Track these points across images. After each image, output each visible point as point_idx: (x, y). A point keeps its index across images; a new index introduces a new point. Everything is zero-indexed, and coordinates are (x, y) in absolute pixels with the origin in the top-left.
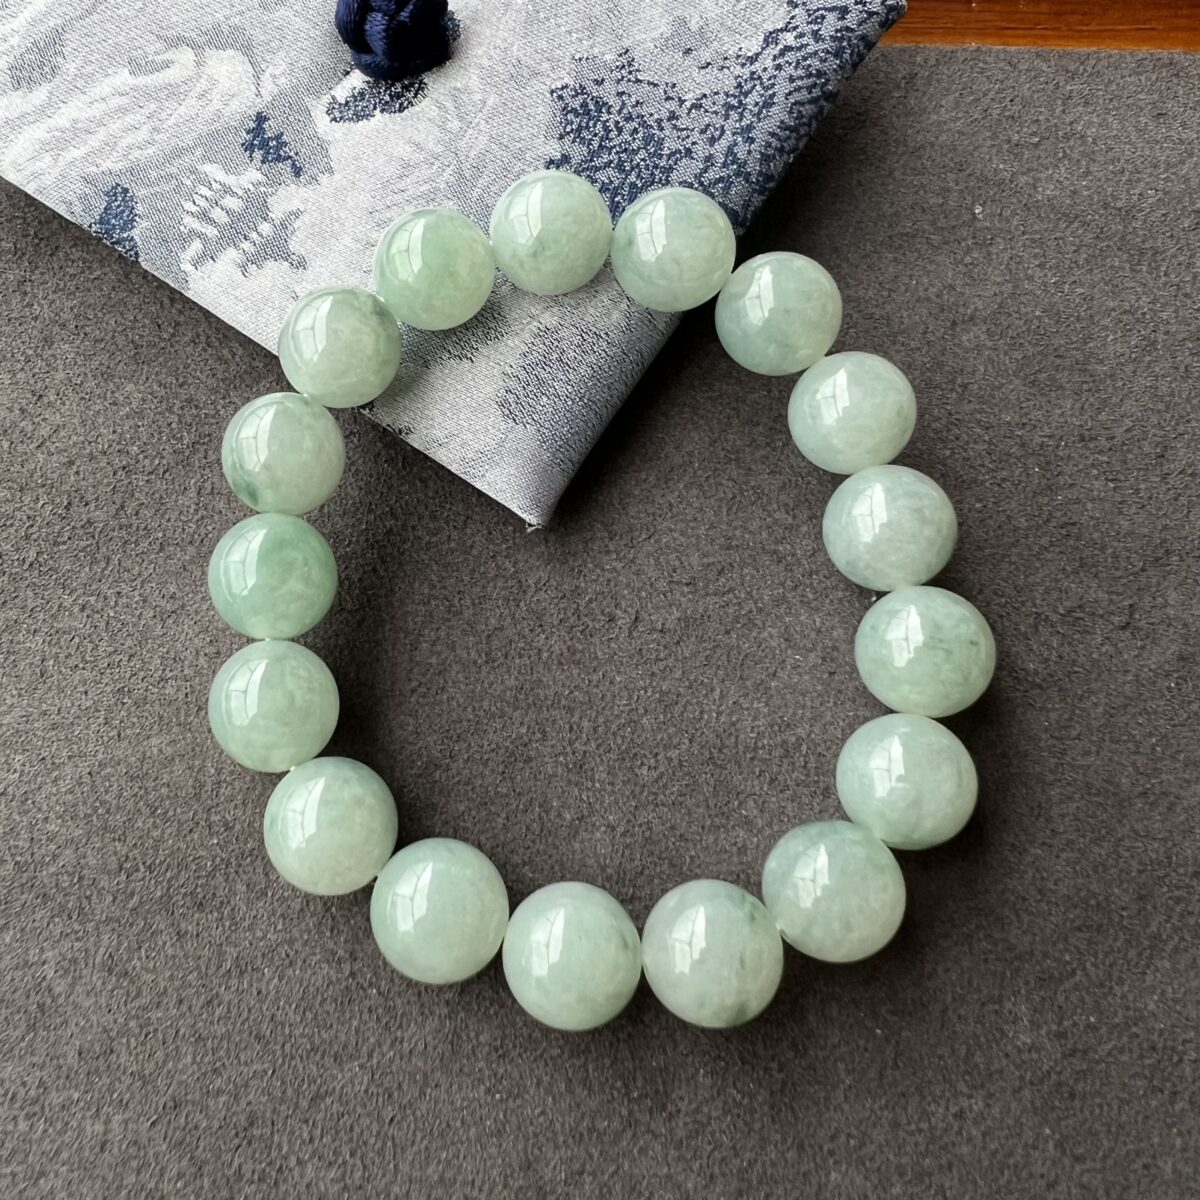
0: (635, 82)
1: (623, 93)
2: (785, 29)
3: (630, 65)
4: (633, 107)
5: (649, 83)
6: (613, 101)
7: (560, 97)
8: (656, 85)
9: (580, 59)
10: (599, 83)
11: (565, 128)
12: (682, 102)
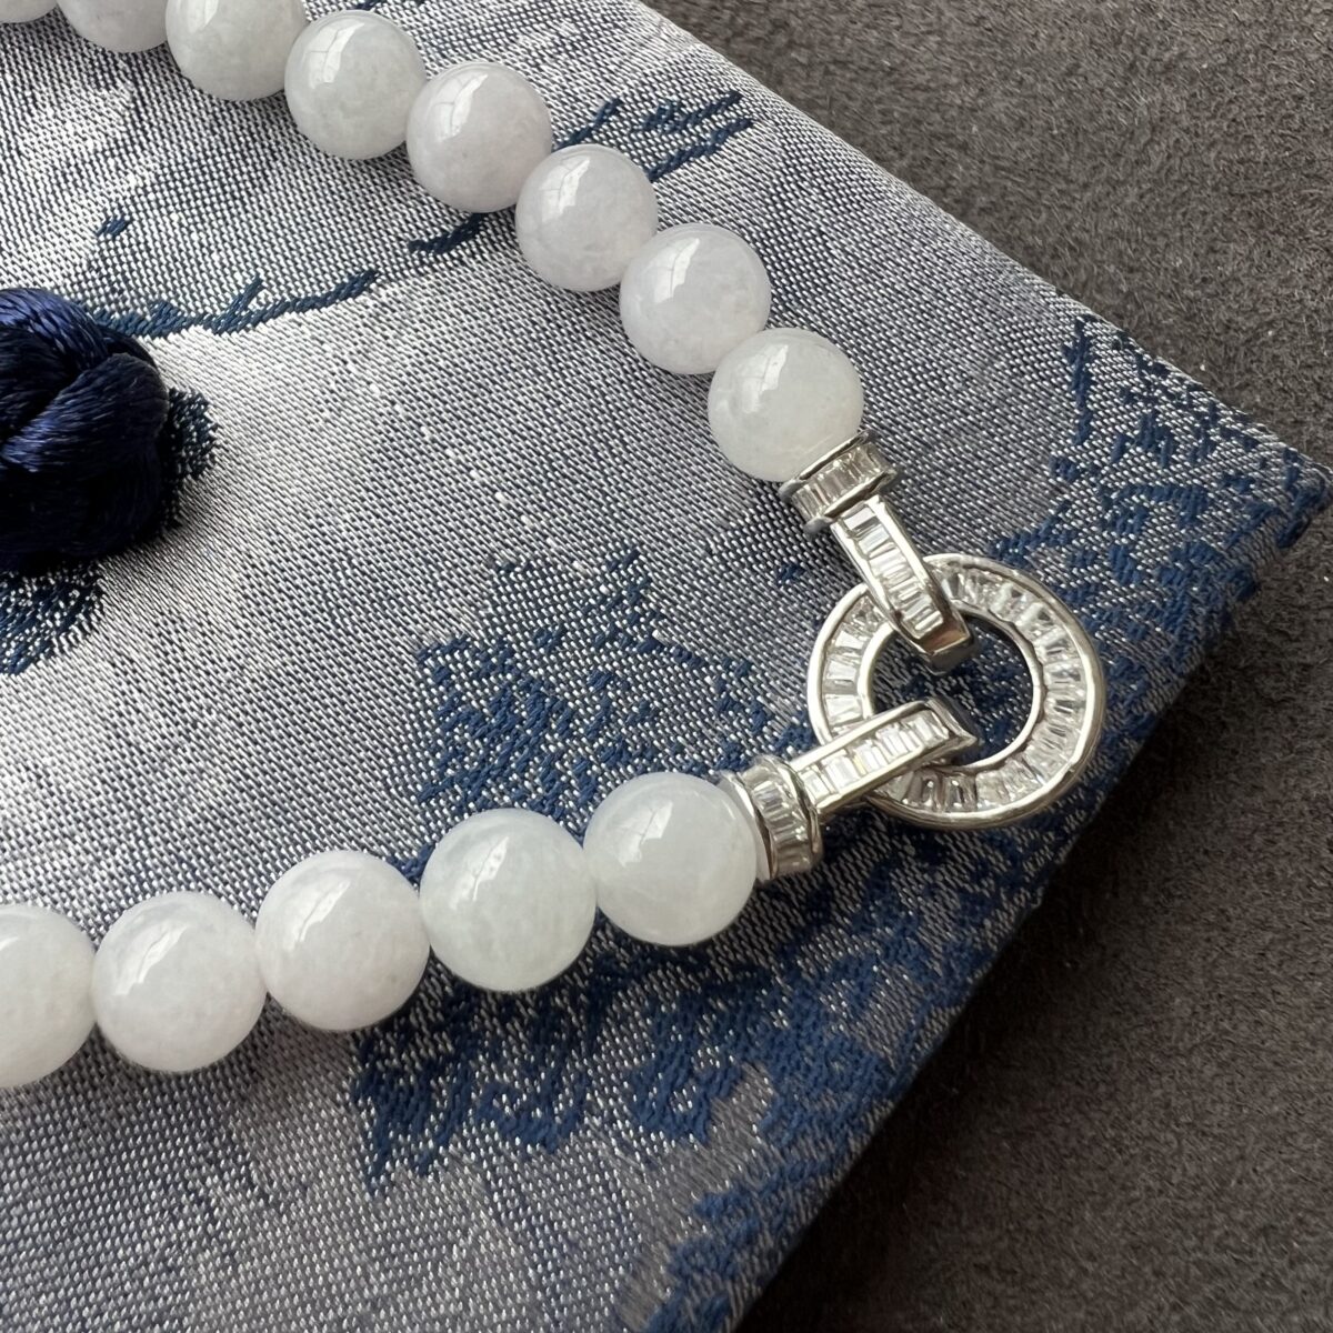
0: (646, 649)
1: (611, 676)
2: (1046, 537)
3: (639, 599)
4: (633, 721)
5: (683, 655)
6: (580, 698)
7: (442, 675)
8: (699, 662)
9: (510, 567)
10: (551, 640)
11: (443, 765)
12: (763, 715)
